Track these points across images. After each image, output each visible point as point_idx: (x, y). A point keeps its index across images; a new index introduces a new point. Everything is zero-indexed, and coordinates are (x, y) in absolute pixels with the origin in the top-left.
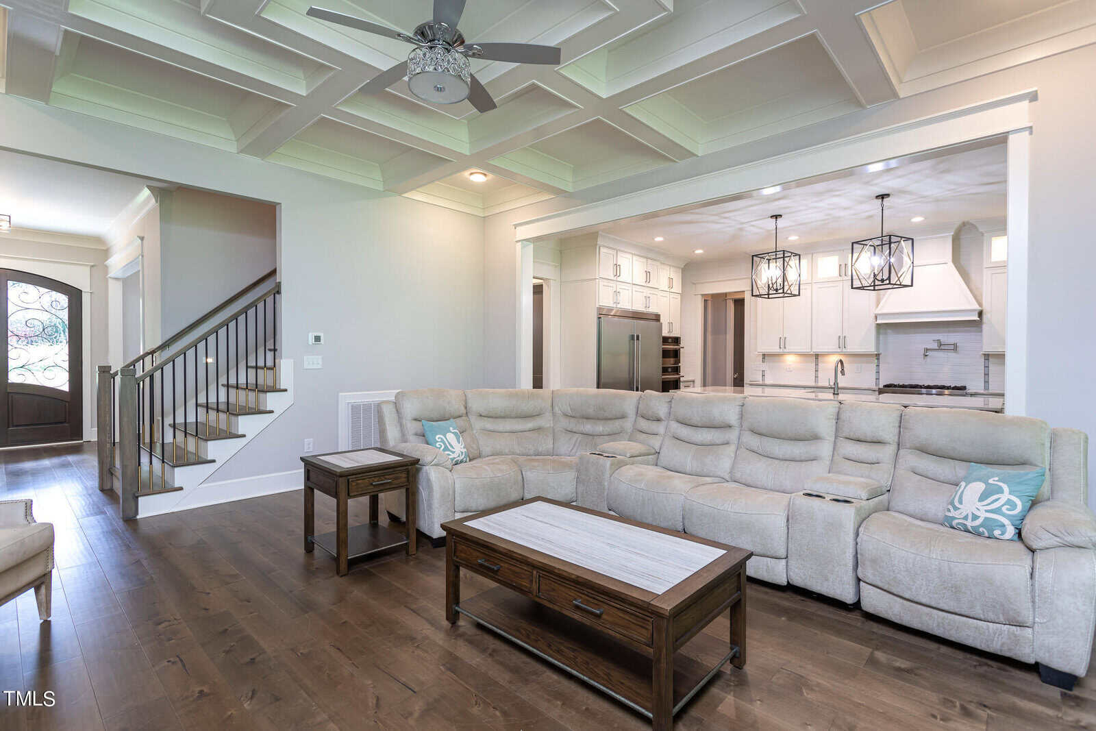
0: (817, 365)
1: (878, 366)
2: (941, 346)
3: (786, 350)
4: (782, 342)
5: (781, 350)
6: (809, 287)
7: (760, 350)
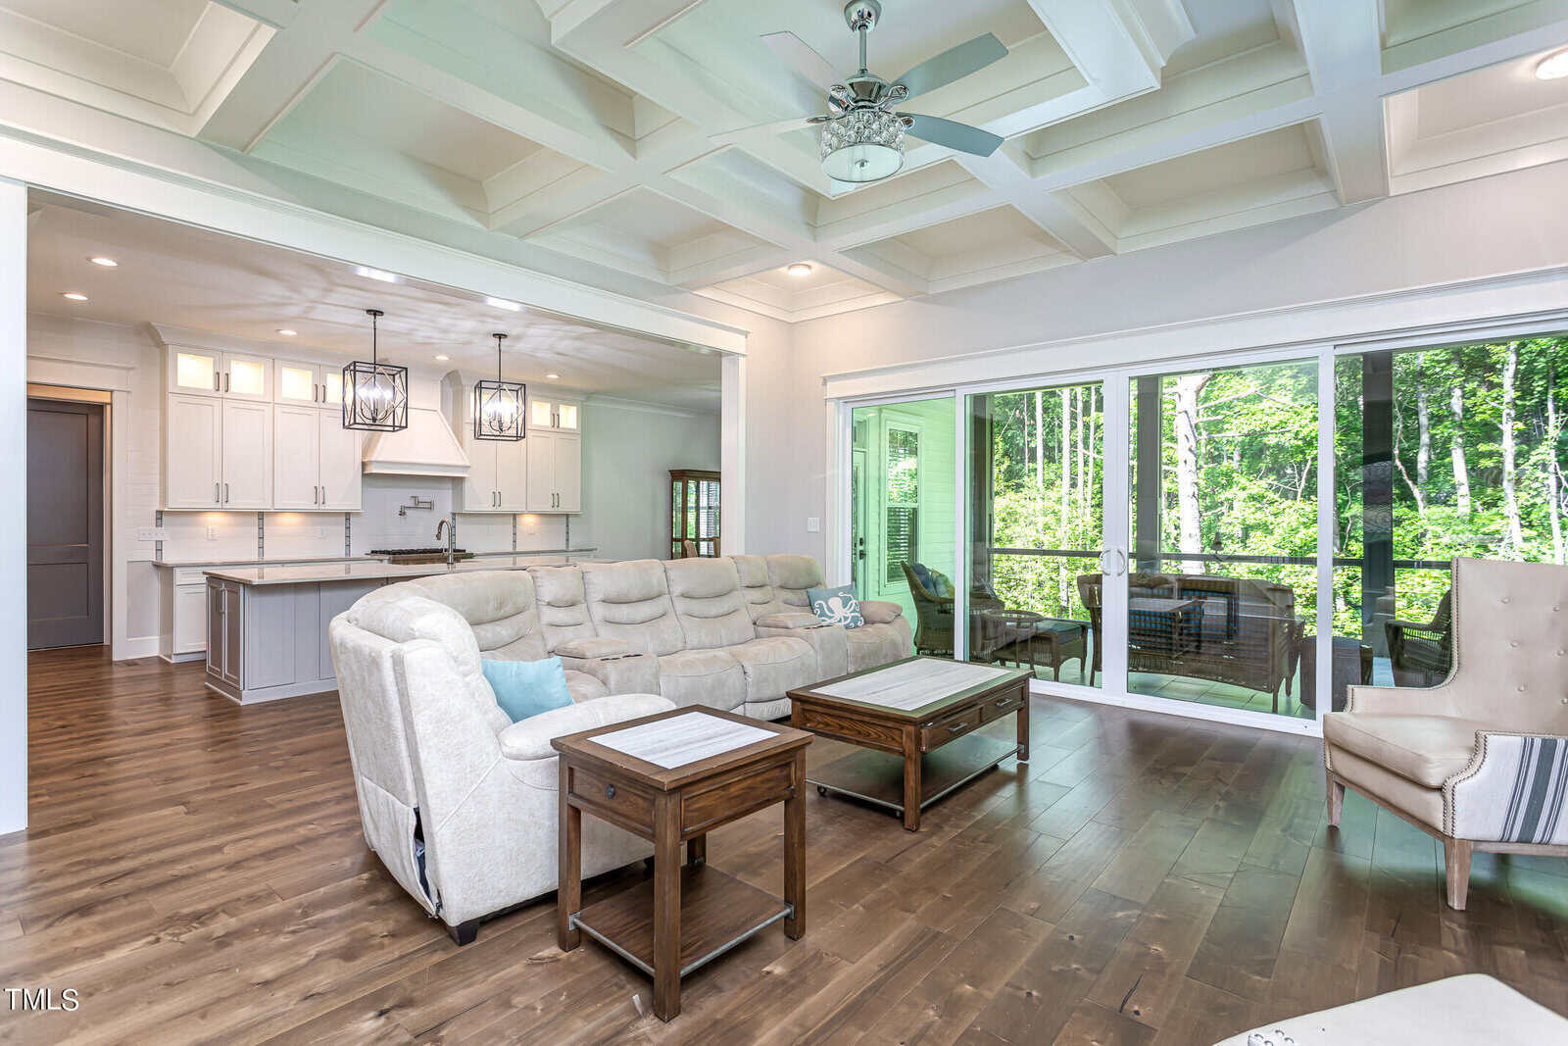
0: (261, 528)
1: (348, 528)
2: (418, 505)
3: (227, 506)
4: (222, 492)
5: (219, 506)
6: (268, 409)
7: (173, 504)
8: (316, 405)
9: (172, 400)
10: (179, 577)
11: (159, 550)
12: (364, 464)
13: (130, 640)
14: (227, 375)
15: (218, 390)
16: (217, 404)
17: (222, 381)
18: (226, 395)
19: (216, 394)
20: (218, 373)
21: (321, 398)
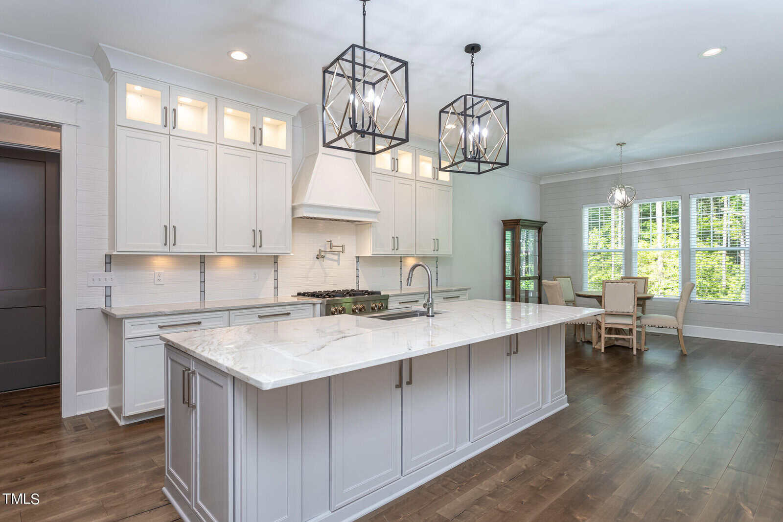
0: (203, 273)
1: (276, 272)
3: (174, 249)
4: (170, 234)
5: (166, 249)
6: (211, 148)
7: (124, 246)
8: (253, 147)
9: (121, 134)
10: (130, 329)
11: (108, 296)
12: (293, 209)
13: (78, 393)
14: (174, 110)
15: (165, 126)
16: (164, 139)
17: (169, 116)
18: (173, 132)
19: (166, 131)
20: (166, 108)
21: (258, 142)
